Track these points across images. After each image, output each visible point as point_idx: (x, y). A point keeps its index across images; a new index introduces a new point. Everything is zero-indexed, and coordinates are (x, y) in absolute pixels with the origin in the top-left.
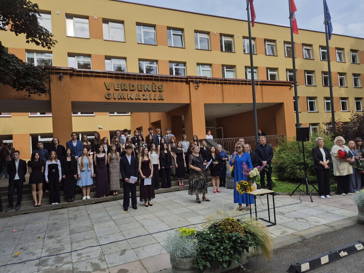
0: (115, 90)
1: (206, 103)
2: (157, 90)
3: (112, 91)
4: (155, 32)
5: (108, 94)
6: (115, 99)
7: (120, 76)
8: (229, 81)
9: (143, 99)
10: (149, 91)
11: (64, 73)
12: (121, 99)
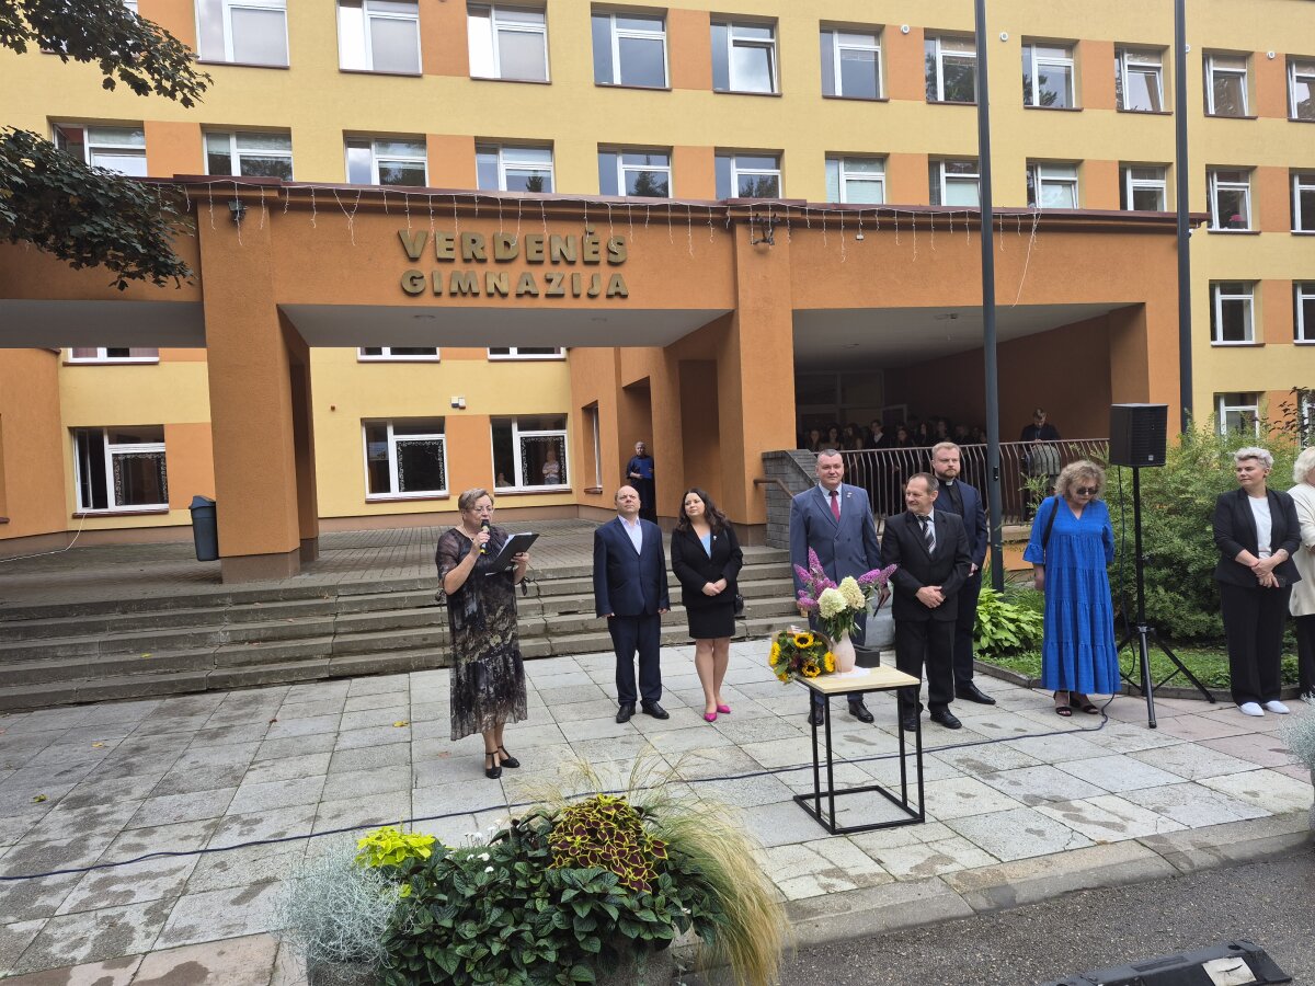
0: (440, 260)
1: (800, 306)
2: (603, 257)
3: (426, 266)
4: (665, 40)
5: (413, 278)
6: (438, 294)
7: (455, 205)
8: (901, 214)
9: (548, 296)
10: (572, 263)
11: (245, 201)
12: (459, 294)
